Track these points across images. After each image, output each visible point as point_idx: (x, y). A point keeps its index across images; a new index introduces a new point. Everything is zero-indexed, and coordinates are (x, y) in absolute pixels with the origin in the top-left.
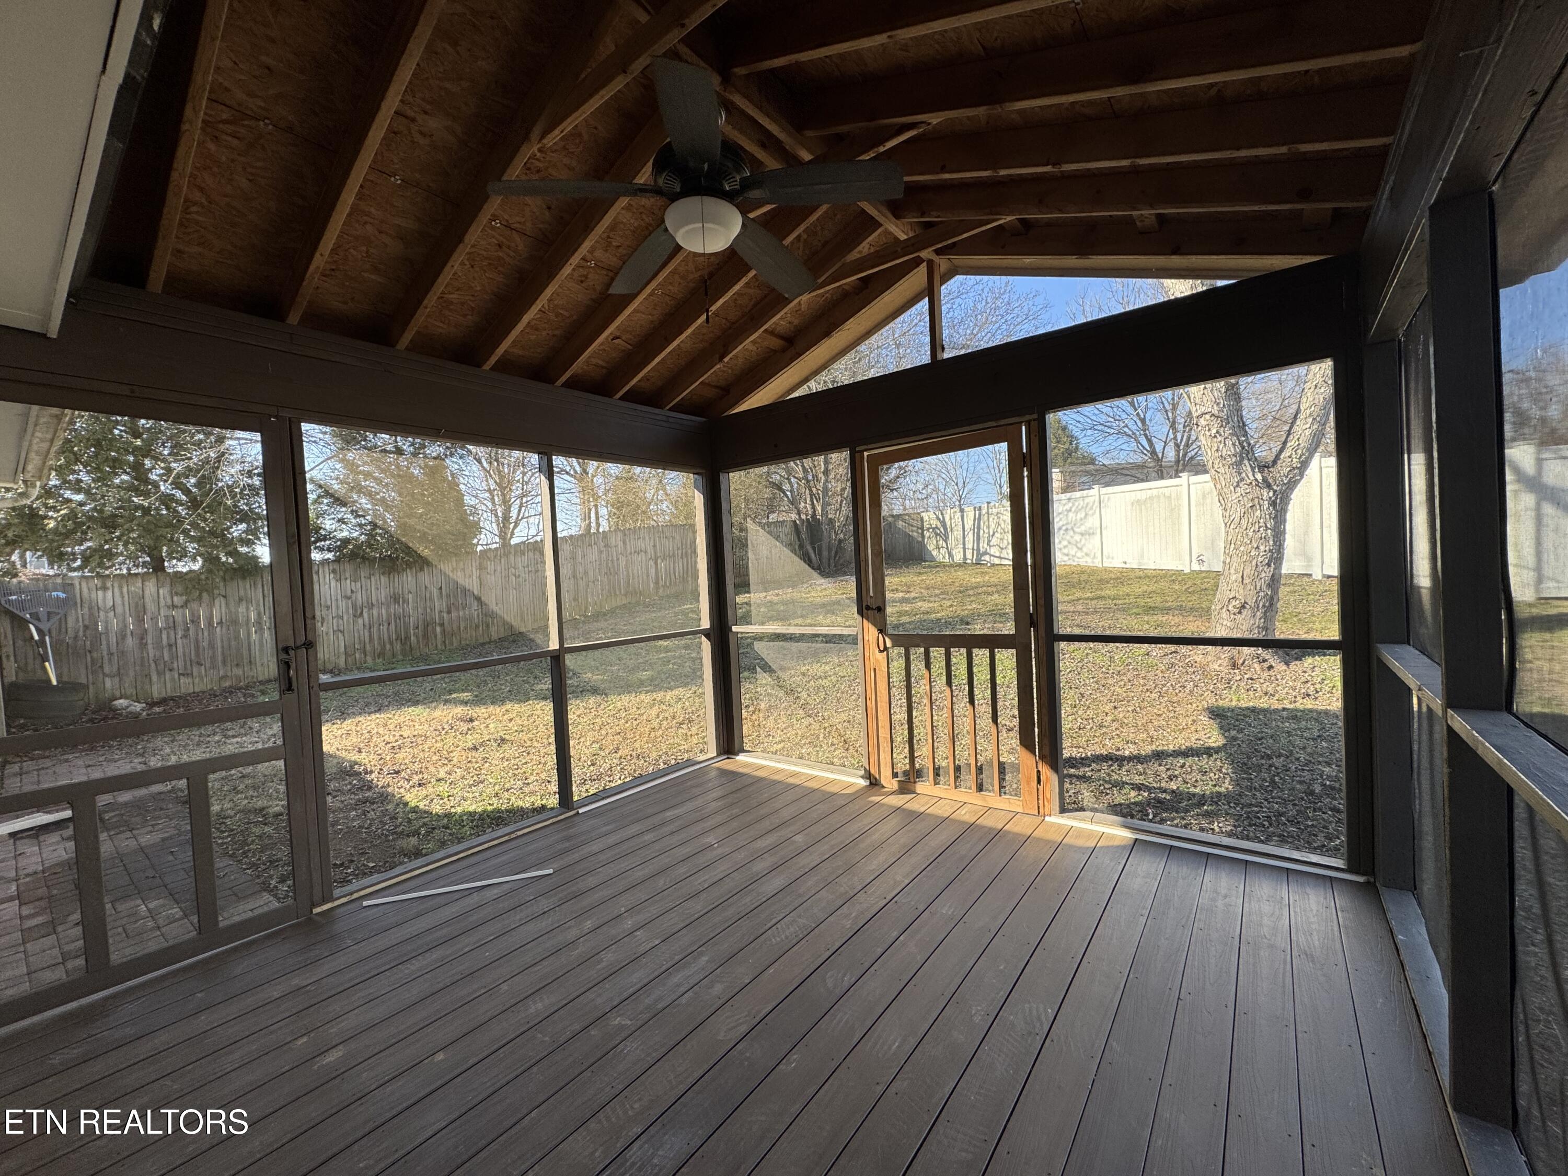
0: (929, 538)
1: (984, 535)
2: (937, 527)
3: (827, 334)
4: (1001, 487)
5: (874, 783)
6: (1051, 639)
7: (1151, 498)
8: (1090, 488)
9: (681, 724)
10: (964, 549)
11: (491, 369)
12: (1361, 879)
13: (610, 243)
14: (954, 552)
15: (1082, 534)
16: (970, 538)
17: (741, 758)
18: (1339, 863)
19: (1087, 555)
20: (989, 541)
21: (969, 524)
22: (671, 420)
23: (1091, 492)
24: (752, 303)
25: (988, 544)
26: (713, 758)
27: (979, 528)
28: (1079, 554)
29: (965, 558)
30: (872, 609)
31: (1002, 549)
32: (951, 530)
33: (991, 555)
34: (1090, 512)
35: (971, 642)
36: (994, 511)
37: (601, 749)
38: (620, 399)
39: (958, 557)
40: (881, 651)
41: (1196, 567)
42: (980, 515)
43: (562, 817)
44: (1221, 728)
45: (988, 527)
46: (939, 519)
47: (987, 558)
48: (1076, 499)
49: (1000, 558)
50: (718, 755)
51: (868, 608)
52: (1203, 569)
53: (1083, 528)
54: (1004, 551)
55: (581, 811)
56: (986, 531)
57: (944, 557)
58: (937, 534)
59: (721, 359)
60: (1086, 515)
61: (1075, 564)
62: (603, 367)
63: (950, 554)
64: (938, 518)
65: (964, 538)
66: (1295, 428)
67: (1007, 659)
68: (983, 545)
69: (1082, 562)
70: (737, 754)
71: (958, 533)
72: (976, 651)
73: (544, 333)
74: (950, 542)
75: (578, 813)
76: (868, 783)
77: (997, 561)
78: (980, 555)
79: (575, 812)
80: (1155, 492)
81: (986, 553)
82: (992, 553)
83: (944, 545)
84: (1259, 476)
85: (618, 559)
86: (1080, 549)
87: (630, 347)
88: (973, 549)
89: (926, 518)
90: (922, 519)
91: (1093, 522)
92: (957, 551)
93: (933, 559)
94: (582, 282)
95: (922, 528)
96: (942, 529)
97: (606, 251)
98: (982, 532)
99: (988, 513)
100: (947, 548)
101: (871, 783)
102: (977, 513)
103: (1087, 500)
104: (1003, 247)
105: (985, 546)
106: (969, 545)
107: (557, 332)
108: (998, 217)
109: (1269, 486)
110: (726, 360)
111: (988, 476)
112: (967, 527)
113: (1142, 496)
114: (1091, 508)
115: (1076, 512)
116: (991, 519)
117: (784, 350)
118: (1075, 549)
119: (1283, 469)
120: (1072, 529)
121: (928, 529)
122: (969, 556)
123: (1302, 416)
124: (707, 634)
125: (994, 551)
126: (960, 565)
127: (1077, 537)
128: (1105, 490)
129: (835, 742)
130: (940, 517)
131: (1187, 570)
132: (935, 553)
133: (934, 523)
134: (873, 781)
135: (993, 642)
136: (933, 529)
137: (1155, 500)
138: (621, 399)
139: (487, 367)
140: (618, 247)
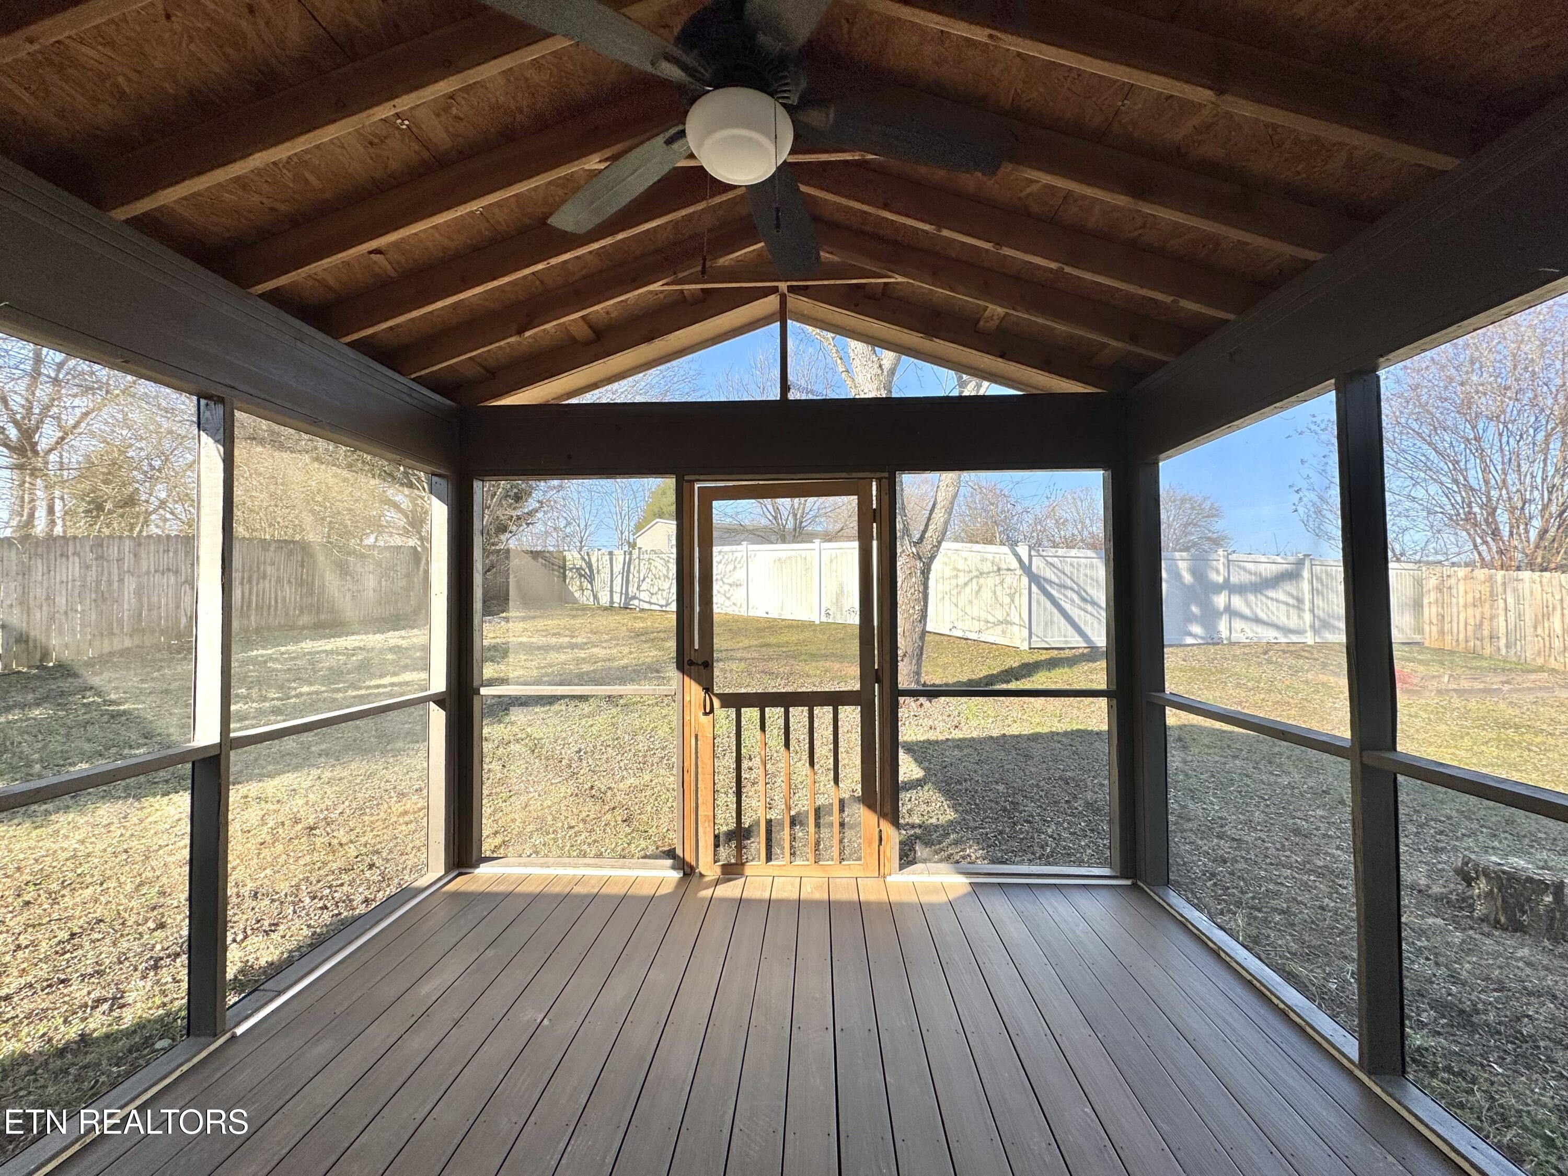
0: (572, 578)
1: (634, 580)
2: (581, 568)
3: (649, 339)
4: (622, 533)
5: (688, 871)
6: (894, 694)
7: (790, 558)
8: (740, 544)
9: (312, 829)
10: (611, 591)
11: (127, 221)
12: (1129, 882)
13: (449, 107)
14: (599, 595)
15: (731, 585)
16: (618, 581)
17: (484, 870)
18: (1106, 871)
19: (734, 604)
20: (639, 586)
21: (618, 567)
22: (415, 395)
23: (739, 547)
24: (584, 272)
25: (638, 589)
26: (440, 879)
27: (628, 572)
28: (727, 603)
29: (612, 602)
30: (698, 664)
31: (652, 594)
32: (598, 573)
33: (640, 600)
34: (740, 565)
35: (811, 700)
36: (646, 557)
37: (162, 893)
38: (348, 344)
39: (604, 600)
40: (706, 714)
41: (824, 619)
42: (630, 559)
43: (204, 1054)
44: (916, 760)
45: (639, 572)
46: (585, 560)
47: (636, 602)
48: (726, 553)
49: (650, 603)
50: (447, 872)
51: (691, 663)
52: (830, 621)
53: (730, 581)
54: (654, 597)
55: (239, 1031)
56: (636, 575)
57: (588, 599)
58: (581, 575)
59: (520, 332)
60: (735, 568)
61: (723, 612)
62: (330, 288)
63: (595, 597)
64: (583, 559)
65: (612, 581)
66: (934, 515)
67: (851, 715)
68: (632, 590)
69: (730, 611)
70: (476, 866)
71: (605, 575)
72: (817, 710)
73: (256, 198)
74: (596, 583)
75: (234, 1037)
76: (682, 875)
77: (646, 606)
78: (629, 598)
79: (228, 1035)
80: (794, 553)
81: (634, 598)
82: (642, 598)
83: (589, 586)
84: (914, 550)
85: (121, 580)
86: (729, 598)
87: (394, 274)
88: (621, 593)
89: (569, 556)
90: (564, 558)
91: (740, 575)
92: (603, 593)
93: (575, 601)
94: (371, 143)
95: (564, 568)
96: (587, 570)
97: (438, 115)
98: (631, 576)
99: (639, 558)
100: (592, 590)
101: (685, 874)
102: (628, 557)
103: (736, 554)
104: (856, 305)
105: (635, 590)
106: (617, 588)
107: (282, 207)
108: (890, 274)
109: (920, 558)
110: (527, 334)
111: (610, 521)
112: (615, 570)
113: (783, 555)
114: (739, 563)
115: (726, 564)
116: (642, 565)
117: (587, 344)
118: (724, 598)
119: (927, 546)
120: (722, 579)
121: (571, 569)
122: (616, 598)
123: (938, 506)
124: (440, 700)
125: (644, 596)
126: (606, 609)
127: (727, 587)
128: (751, 547)
129: (573, 823)
130: (586, 557)
131: (817, 622)
132: (577, 595)
133: (579, 563)
134: (688, 870)
135: (835, 700)
136: (577, 569)
137: (793, 560)
138: (351, 345)
139: (122, 214)
140: (457, 118)
